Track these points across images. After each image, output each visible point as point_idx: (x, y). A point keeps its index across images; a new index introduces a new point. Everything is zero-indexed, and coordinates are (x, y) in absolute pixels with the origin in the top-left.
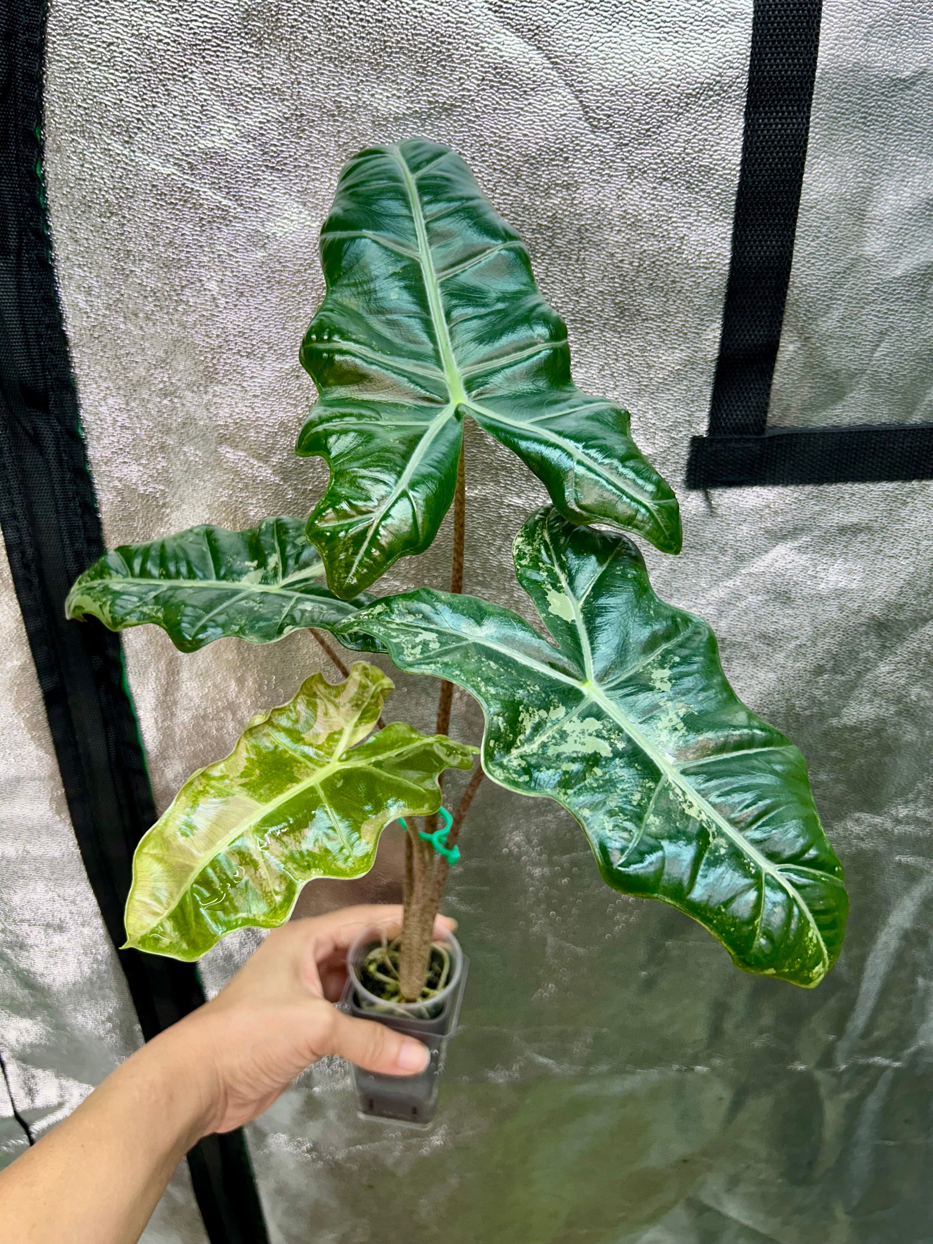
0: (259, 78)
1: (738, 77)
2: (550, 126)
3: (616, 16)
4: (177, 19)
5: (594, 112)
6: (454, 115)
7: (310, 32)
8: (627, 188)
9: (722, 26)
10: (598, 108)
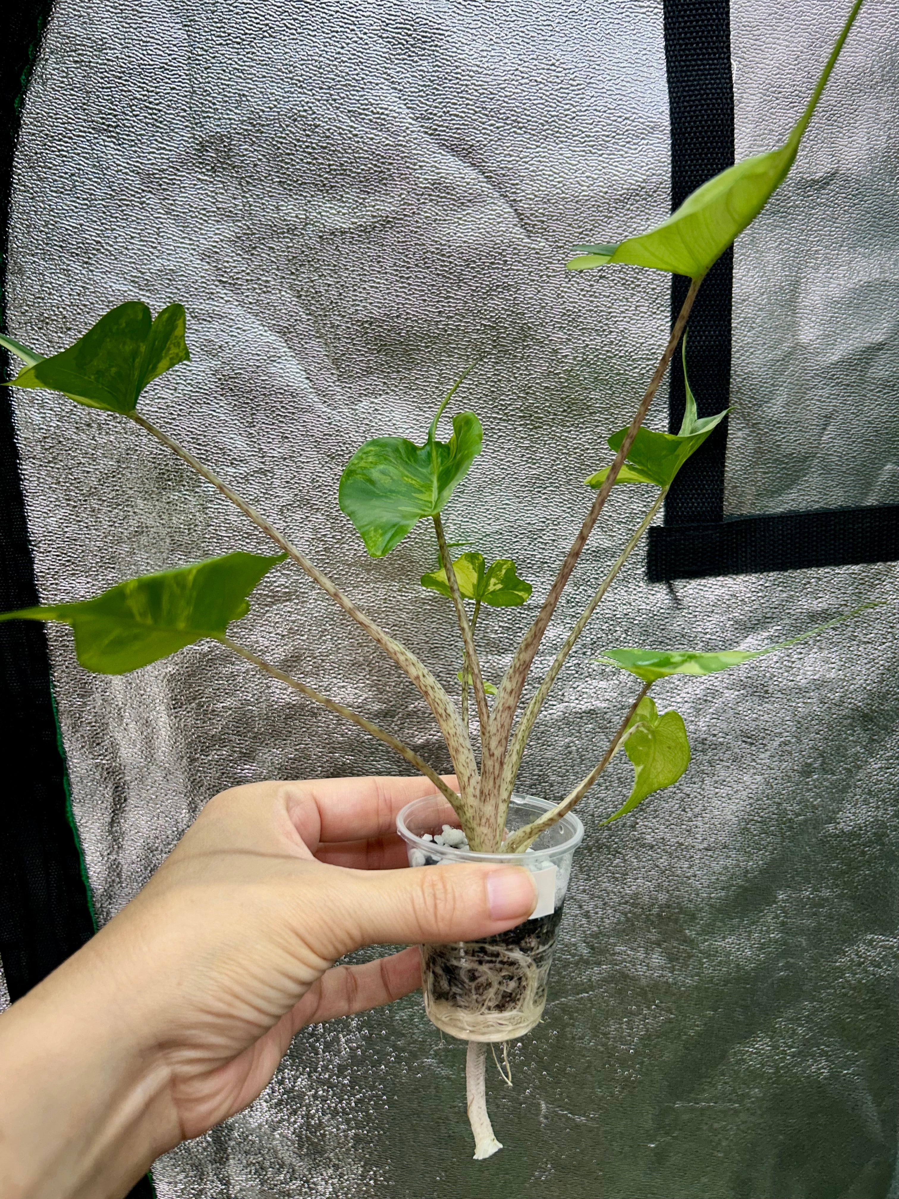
0: (214, 203)
1: (661, 183)
2: (488, 232)
3: (543, 133)
4: (135, 152)
5: (529, 218)
6: (397, 227)
7: (260, 160)
8: (564, 287)
9: (643, 138)
10: (532, 215)
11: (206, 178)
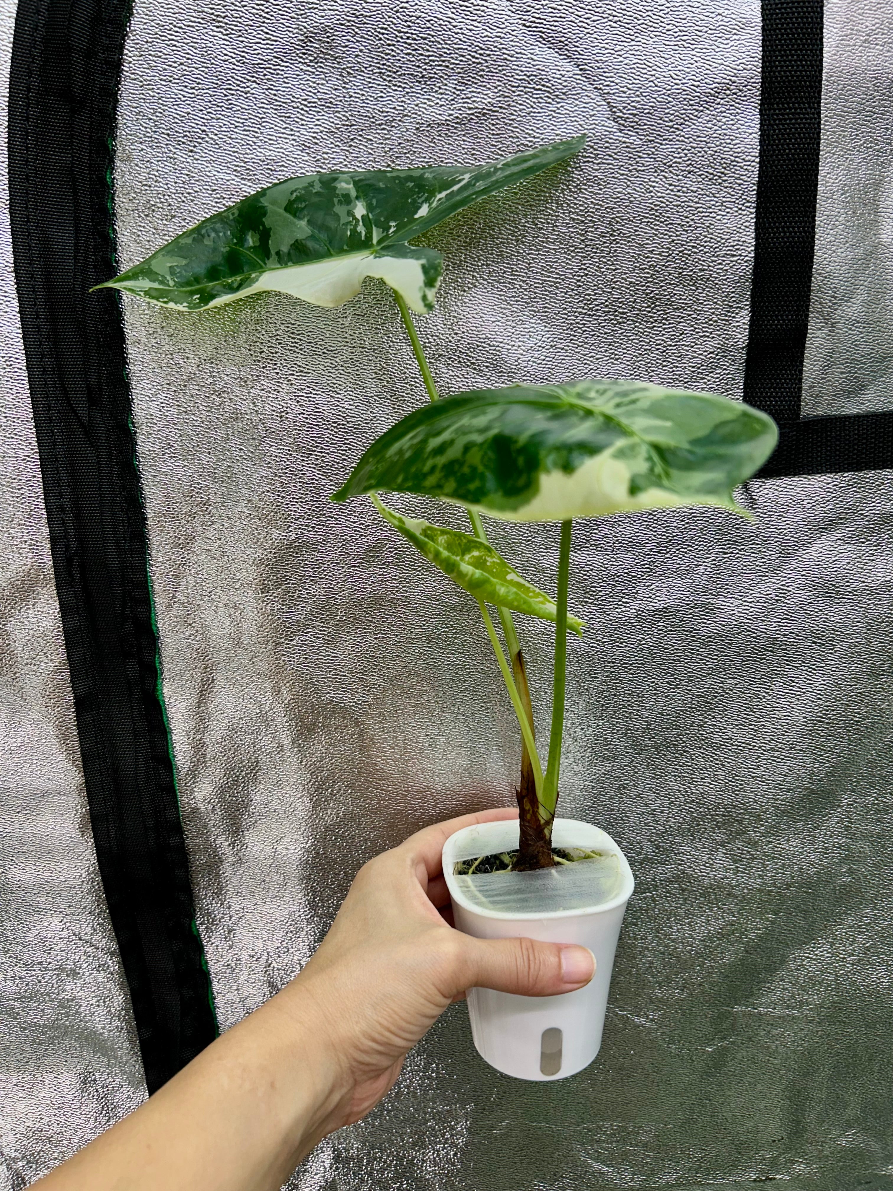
0: (315, 94)
1: (752, 78)
2: (581, 125)
3: (638, 27)
4: (242, 42)
5: (621, 112)
6: (492, 120)
7: (361, 51)
8: (653, 182)
9: (735, 34)
10: (624, 108)
11: (309, 68)
